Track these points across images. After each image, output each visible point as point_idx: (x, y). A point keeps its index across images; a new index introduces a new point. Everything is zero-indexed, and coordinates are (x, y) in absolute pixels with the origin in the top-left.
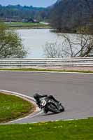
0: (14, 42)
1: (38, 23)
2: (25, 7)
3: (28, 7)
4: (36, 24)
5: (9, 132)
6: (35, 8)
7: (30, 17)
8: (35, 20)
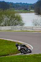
0: (19, 19)
1: (30, 10)
2: (24, 3)
3: (25, 4)
4: (28, 11)
5: (17, 59)
6: (28, 4)
7: (26, 8)
8: (28, 9)
